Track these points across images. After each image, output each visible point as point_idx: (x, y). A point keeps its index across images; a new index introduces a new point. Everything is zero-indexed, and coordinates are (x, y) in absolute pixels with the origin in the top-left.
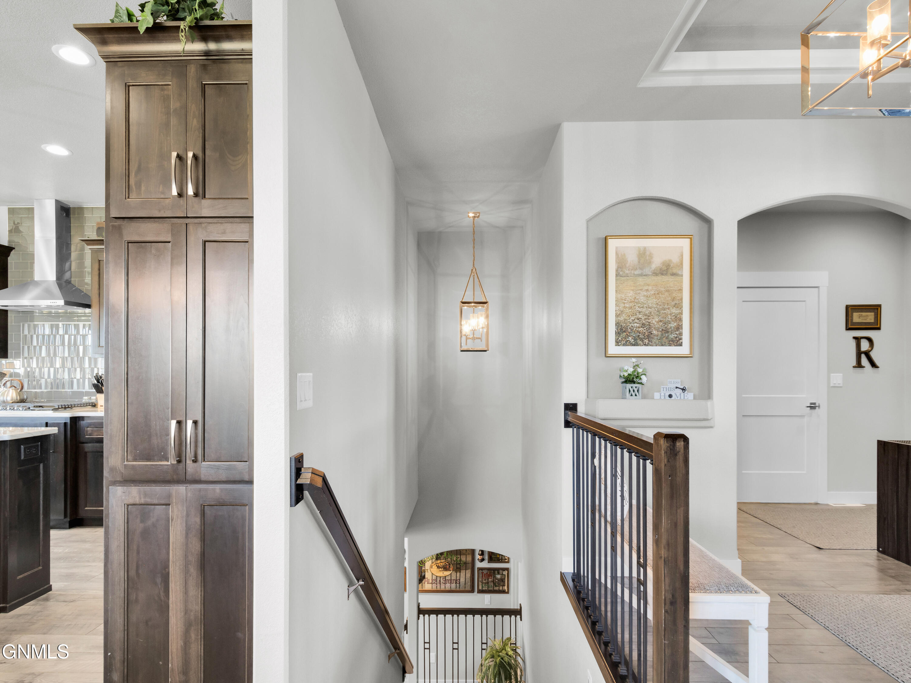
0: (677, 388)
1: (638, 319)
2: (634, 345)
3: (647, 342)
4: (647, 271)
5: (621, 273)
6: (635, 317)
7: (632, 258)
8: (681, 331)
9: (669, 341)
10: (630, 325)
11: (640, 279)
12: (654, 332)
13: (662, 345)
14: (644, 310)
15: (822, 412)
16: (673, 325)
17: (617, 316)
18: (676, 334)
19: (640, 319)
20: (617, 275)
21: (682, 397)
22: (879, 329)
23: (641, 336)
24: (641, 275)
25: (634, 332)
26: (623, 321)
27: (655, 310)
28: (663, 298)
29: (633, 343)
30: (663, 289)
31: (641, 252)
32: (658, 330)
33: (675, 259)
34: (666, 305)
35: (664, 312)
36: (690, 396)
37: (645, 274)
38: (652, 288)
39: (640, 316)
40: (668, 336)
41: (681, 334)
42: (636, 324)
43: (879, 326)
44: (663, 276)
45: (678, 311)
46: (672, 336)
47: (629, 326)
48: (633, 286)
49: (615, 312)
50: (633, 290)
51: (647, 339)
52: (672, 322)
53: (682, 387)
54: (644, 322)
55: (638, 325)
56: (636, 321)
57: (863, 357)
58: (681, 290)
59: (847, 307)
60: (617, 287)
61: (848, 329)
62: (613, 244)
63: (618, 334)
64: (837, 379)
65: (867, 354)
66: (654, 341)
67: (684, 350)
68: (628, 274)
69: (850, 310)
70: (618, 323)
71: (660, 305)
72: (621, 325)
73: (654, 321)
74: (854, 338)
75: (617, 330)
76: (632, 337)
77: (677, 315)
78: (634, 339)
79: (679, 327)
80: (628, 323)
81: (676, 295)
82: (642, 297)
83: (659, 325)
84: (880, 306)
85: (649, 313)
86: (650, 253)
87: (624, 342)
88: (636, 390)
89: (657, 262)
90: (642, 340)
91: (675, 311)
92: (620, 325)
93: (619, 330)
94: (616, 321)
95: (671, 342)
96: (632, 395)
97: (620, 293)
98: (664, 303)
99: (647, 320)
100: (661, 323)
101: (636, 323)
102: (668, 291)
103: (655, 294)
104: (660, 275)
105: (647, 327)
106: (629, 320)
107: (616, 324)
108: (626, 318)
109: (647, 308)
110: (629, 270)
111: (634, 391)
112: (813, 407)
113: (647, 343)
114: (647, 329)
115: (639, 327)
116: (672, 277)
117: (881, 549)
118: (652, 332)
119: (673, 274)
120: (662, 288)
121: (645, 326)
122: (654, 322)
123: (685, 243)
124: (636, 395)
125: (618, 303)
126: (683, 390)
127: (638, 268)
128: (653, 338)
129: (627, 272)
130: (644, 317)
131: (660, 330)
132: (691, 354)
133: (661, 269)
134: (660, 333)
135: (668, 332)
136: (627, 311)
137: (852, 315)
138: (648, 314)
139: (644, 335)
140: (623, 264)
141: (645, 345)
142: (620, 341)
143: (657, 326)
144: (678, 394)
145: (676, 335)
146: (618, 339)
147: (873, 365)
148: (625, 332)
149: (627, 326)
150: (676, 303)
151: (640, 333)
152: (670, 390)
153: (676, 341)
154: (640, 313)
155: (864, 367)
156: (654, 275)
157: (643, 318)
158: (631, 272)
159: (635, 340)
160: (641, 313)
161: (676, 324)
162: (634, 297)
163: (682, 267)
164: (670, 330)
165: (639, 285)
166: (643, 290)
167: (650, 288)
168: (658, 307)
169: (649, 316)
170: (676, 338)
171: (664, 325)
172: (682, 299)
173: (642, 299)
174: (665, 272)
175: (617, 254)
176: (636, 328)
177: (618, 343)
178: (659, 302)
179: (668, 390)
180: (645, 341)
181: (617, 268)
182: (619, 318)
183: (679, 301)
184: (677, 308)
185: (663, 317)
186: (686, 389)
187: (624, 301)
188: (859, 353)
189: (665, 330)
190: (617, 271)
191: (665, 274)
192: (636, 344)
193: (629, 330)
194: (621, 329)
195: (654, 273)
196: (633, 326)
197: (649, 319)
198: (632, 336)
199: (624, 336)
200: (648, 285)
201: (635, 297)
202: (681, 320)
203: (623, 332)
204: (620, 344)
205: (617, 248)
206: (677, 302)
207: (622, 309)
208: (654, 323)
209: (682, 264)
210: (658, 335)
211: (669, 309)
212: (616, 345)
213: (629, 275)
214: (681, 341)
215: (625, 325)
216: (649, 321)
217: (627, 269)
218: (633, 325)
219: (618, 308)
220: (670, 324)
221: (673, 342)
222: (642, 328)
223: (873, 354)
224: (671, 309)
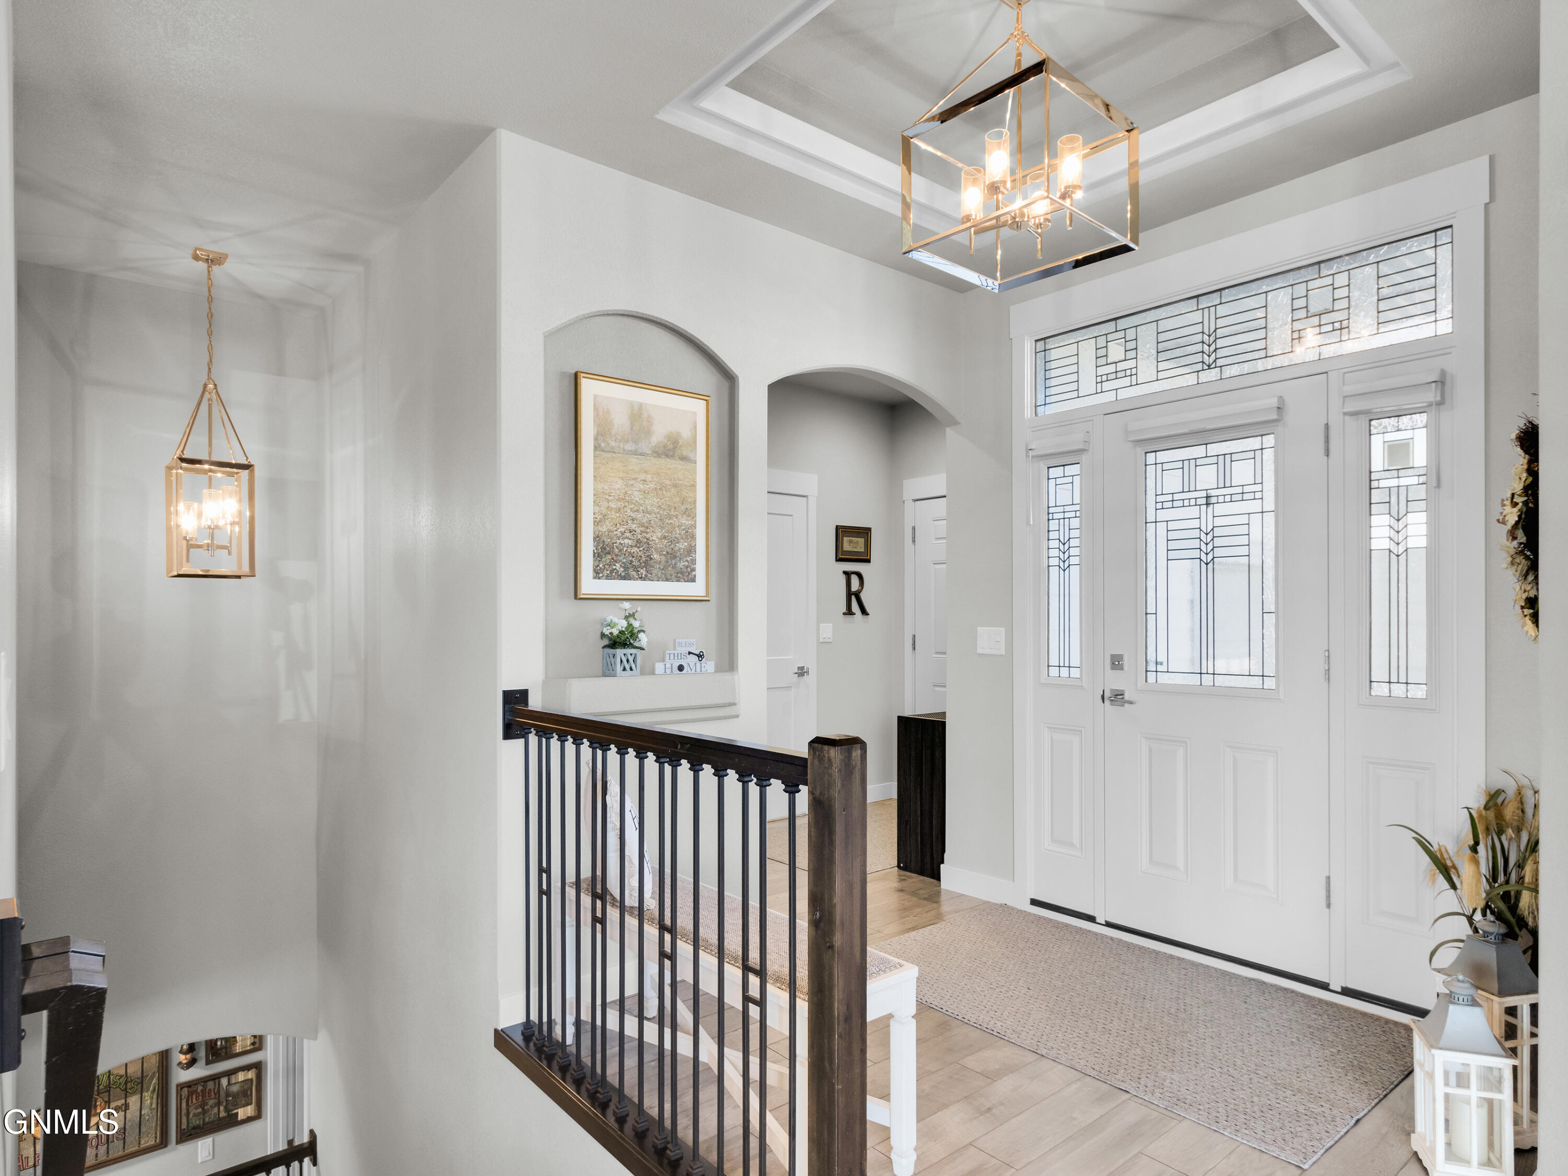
0: (690, 653)
1: (630, 532)
2: (624, 578)
3: (644, 573)
4: (644, 447)
5: (603, 444)
6: (626, 527)
7: (620, 420)
8: (694, 556)
9: (677, 573)
10: (618, 541)
11: (634, 460)
12: (655, 556)
13: (667, 580)
14: (640, 516)
15: (809, 679)
16: (683, 545)
17: (597, 523)
18: (687, 561)
19: (633, 532)
20: (596, 448)
21: (698, 670)
23: (636, 563)
24: (635, 453)
25: (625, 554)
26: (606, 533)
27: (657, 517)
28: (668, 497)
29: (623, 574)
30: (668, 482)
31: (635, 412)
32: (661, 553)
33: (685, 433)
34: (673, 510)
35: (669, 521)
36: (709, 665)
37: (640, 451)
38: (652, 478)
39: (634, 526)
40: (675, 564)
41: (694, 561)
42: (626, 541)
44: (668, 460)
45: (690, 522)
46: (681, 565)
47: (616, 543)
48: (623, 472)
49: (592, 517)
50: (622, 478)
51: (645, 569)
52: (682, 541)
53: (697, 652)
54: (639, 536)
55: (630, 542)
56: (628, 534)
58: (693, 486)
59: (837, 527)
60: (596, 469)
62: (587, 388)
63: (598, 557)
64: (827, 632)
65: (858, 596)
66: (655, 571)
67: (696, 589)
68: (613, 448)
70: (598, 537)
71: (664, 510)
72: (604, 541)
73: (655, 536)
75: (596, 549)
76: (620, 563)
77: (689, 529)
78: (624, 567)
79: (691, 550)
80: (615, 538)
81: (688, 495)
82: (636, 493)
83: (663, 545)
84: (870, 529)
85: (647, 522)
86: (649, 417)
87: (608, 572)
88: (631, 659)
89: (659, 434)
90: (636, 569)
91: (684, 521)
92: (601, 541)
93: (600, 550)
94: (594, 533)
95: (679, 575)
96: (624, 669)
97: (601, 482)
98: (669, 505)
99: (645, 534)
100: (666, 541)
101: (627, 538)
102: (675, 486)
103: (656, 489)
104: (663, 456)
105: (644, 547)
106: (617, 532)
107: (594, 539)
108: (612, 528)
109: (644, 512)
110: (615, 441)
111: (628, 661)
112: (801, 672)
113: (643, 576)
114: (644, 549)
115: (632, 546)
116: (682, 462)
117: (901, 865)
118: (652, 556)
119: (683, 458)
120: (667, 479)
121: (642, 544)
122: (654, 539)
123: (699, 407)
124: (631, 669)
125: (598, 499)
126: (700, 656)
127: (630, 439)
128: (654, 567)
129: (613, 444)
130: (640, 529)
131: (664, 553)
132: (707, 595)
133: (665, 447)
134: (663, 558)
135: (675, 557)
136: (613, 515)
138: (646, 525)
139: (640, 560)
140: (606, 429)
141: (641, 578)
142: (602, 570)
143: (658, 546)
144: (692, 665)
145: (687, 563)
146: (598, 566)
147: (863, 610)
148: (609, 553)
149: (613, 543)
150: (687, 508)
151: (633, 557)
152: (680, 658)
153: (687, 574)
154: (633, 520)
156: (654, 455)
157: (638, 531)
158: (619, 446)
159: (626, 569)
160: (635, 522)
161: (686, 544)
162: (623, 491)
163: (695, 447)
164: (679, 553)
165: (632, 470)
166: (638, 480)
167: (649, 477)
168: (661, 512)
169: (647, 528)
170: (687, 567)
171: (670, 545)
172: (695, 502)
173: (637, 496)
174: (671, 453)
175: (596, 407)
176: (628, 547)
177: (597, 574)
178: (663, 504)
179: (676, 658)
180: (642, 571)
181: (596, 433)
182: (600, 529)
183: (691, 505)
184: (689, 516)
185: (668, 531)
186: (703, 655)
187: (607, 497)
189: (671, 554)
190: (596, 439)
191: (672, 456)
192: (626, 577)
193: (616, 551)
194: (603, 548)
195: (655, 452)
196: (622, 544)
197: (647, 533)
198: (621, 561)
199: (608, 561)
200: (646, 472)
201: (626, 492)
202: (693, 537)
203: (607, 553)
204: (601, 575)
205: (595, 397)
206: (689, 507)
207: (604, 511)
208: (655, 541)
209: (694, 441)
210: (660, 562)
211: (677, 518)
212: (594, 578)
213: (616, 451)
214: (694, 573)
215: (609, 540)
216: (648, 536)
217: (613, 439)
218: (622, 542)
219: (598, 508)
220: (678, 543)
221: (683, 575)
222: (636, 549)
223: (863, 595)
224: (680, 517)
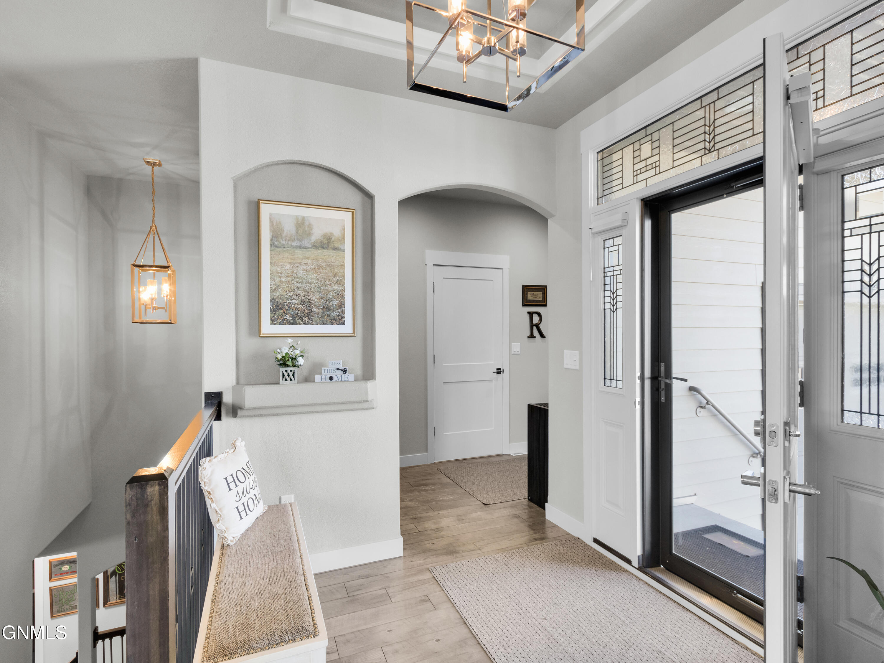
0: (338, 369)
1: (296, 295)
2: (292, 324)
3: (307, 320)
4: (306, 243)
5: (276, 243)
6: (293, 292)
7: (289, 228)
8: (343, 309)
9: (331, 320)
10: (288, 301)
11: (298, 251)
12: (315, 310)
13: (324, 324)
14: (303, 285)
15: (504, 376)
16: (335, 302)
17: (272, 291)
18: (338, 312)
19: (299, 296)
20: (271, 245)
21: (343, 379)
22: (545, 305)
23: (301, 314)
24: (300, 247)
25: (292, 309)
26: (279, 296)
27: (316, 286)
28: (324, 273)
29: (291, 321)
30: (324, 264)
31: (299, 222)
32: (319, 308)
33: (337, 233)
34: (327, 281)
35: (325, 288)
36: (350, 377)
37: (303, 246)
38: (312, 262)
39: (299, 292)
40: (330, 314)
41: (343, 312)
42: (294, 301)
43: (545, 303)
44: (324, 250)
45: (340, 288)
46: (334, 314)
47: (286, 302)
48: (291, 259)
49: (269, 287)
50: (290, 263)
51: (307, 318)
52: (334, 300)
53: (343, 368)
54: (303, 298)
55: (296, 302)
56: (295, 297)
57: (535, 328)
58: (343, 266)
59: (524, 286)
60: (271, 258)
61: (524, 305)
62: (266, 210)
63: (274, 311)
64: (516, 347)
65: (537, 326)
66: (314, 319)
67: (347, 329)
68: (284, 245)
69: (526, 289)
70: (273, 299)
71: (321, 281)
72: (277, 302)
73: (315, 298)
74: (529, 313)
75: (272, 307)
76: (290, 315)
77: (339, 292)
78: (292, 317)
79: (341, 305)
80: (285, 300)
81: (338, 271)
82: (301, 271)
83: (320, 303)
84: (546, 287)
85: (308, 289)
86: (310, 224)
87: (281, 320)
88: (291, 374)
89: (317, 234)
90: (301, 318)
91: (336, 287)
92: (275, 302)
93: (275, 307)
94: (271, 297)
95: (333, 321)
96: (286, 380)
97: (275, 266)
98: (325, 278)
99: (307, 297)
100: (322, 300)
101: (294, 299)
102: (329, 266)
103: (315, 269)
104: (320, 248)
105: (306, 304)
106: (287, 296)
107: (271, 301)
108: (283, 294)
109: (306, 283)
110: (285, 240)
111: (288, 375)
112: (499, 372)
113: (306, 322)
114: (306, 306)
115: (297, 304)
116: (334, 251)
117: (530, 498)
118: (312, 310)
119: (335, 249)
120: (323, 262)
121: (305, 303)
122: (314, 299)
123: (347, 216)
124: (291, 380)
125: (273, 276)
126: (344, 371)
127: (296, 239)
128: (314, 316)
129: (284, 242)
130: (304, 293)
131: (321, 307)
132: (354, 333)
133: (321, 242)
134: (321, 311)
135: (329, 310)
136: (284, 285)
137: (527, 294)
138: (308, 291)
139: (303, 312)
140: (279, 233)
141: (305, 323)
142: (276, 319)
143: (317, 303)
144: (339, 376)
145: (338, 314)
146: (274, 317)
147: (542, 335)
148: (281, 309)
149: (284, 303)
150: (338, 280)
151: (299, 311)
152: (331, 372)
153: (339, 320)
154: (298, 288)
155: (535, 337)
156: (313, 247)
157: (302, 294)
158: (288, 244)
159: (293, 317)
160: (300, 289)
161: (338, 302)
162: (291, 271)
163: (344, 242)
164: (332, 307)
165: (297, 258)
166: (301, 264)
167: (310, 262)
168: (319, 283)
169: (309, 292)
170: (339, 316)
171: (325, 303)
172: (344, 275)
173: (301, 273)
174: (326, 246)
175: (271, 221)
176: (295, 305)
177: (273, 321)
178: (320, 277)
179: (328, 372)
180: (305, 319)
181: (271, 237)
182: (274, 294)
183: (341, 278)
184: (340, 284)
185: (324, 294)
186: (346, 370)
187: (280, 275)
188: (532, 325)
189: (326, 308)
190: (271, 240)
191: (326, 248)
192: (294, 323)
193: (287, 307)
194: (277, 306)
195: (314, 246)
196: (290, 303)
197: (308, 296)
198: (290, 313)
199: (281, 314)
200: (308, 258)
201: (293, 271)
202: (343, 297)
203: (279, 309)
204: (276, 322)
205: (271, 214)
206: (339, 279)
207: (278, 283)
208: (314, 300)
209: (344, 238)
210: (318, 313)
211: (330, 285)
212: (271, 324)
213: (286, 247)
214: (343, 319)
215: (281, 301)
216: (309, 298)
217: (284, 239)
218: (291, 302)
219: (273, 282)
220: (331, 301)
221: (336, 321)
222: (301, 305)
223: (541, 326)
224: (333, 285)
